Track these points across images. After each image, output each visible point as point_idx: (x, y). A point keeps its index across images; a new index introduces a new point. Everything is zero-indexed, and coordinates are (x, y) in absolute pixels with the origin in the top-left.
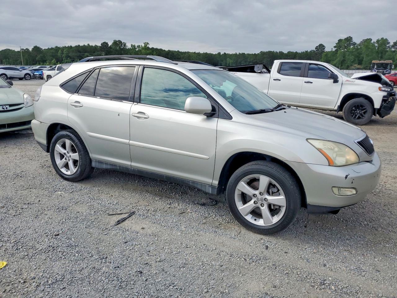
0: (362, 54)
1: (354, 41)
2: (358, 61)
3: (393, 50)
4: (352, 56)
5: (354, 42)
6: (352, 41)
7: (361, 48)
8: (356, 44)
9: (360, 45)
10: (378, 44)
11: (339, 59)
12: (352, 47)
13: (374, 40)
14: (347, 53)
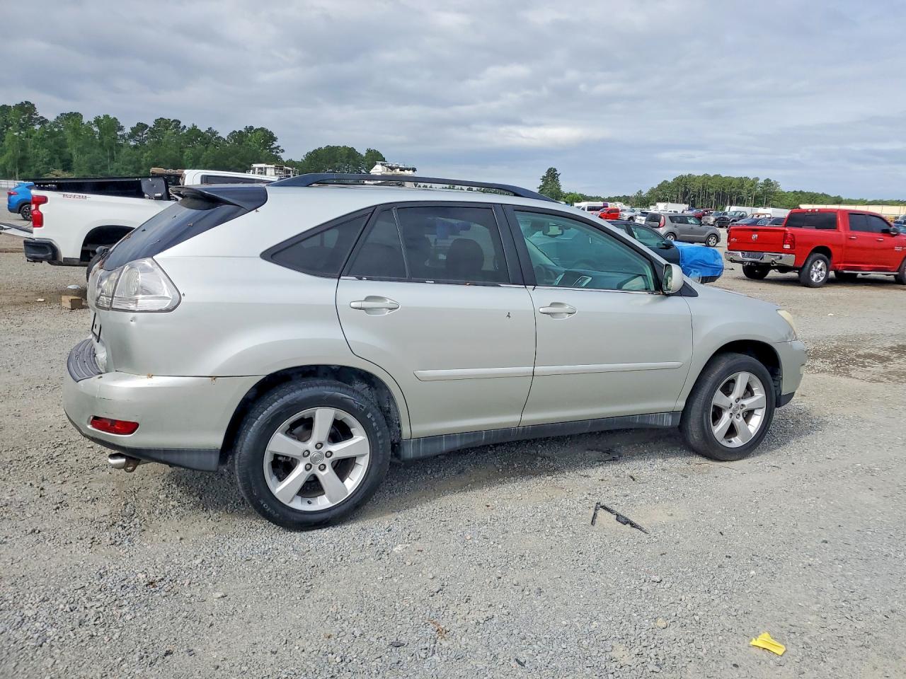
0: (66, 147)
1: (40, 115)
2: (61, 162)
3: (132, 143)
4: (42, 149)
5: (42, 117)
6: (35, 114)
7: (60, 132)
8: (46, 121)
9: (55, 124)
10: (100, 128)
11: (10, 153)
12: (37, 127)
13: (88, 118)
14: (30, 142)
